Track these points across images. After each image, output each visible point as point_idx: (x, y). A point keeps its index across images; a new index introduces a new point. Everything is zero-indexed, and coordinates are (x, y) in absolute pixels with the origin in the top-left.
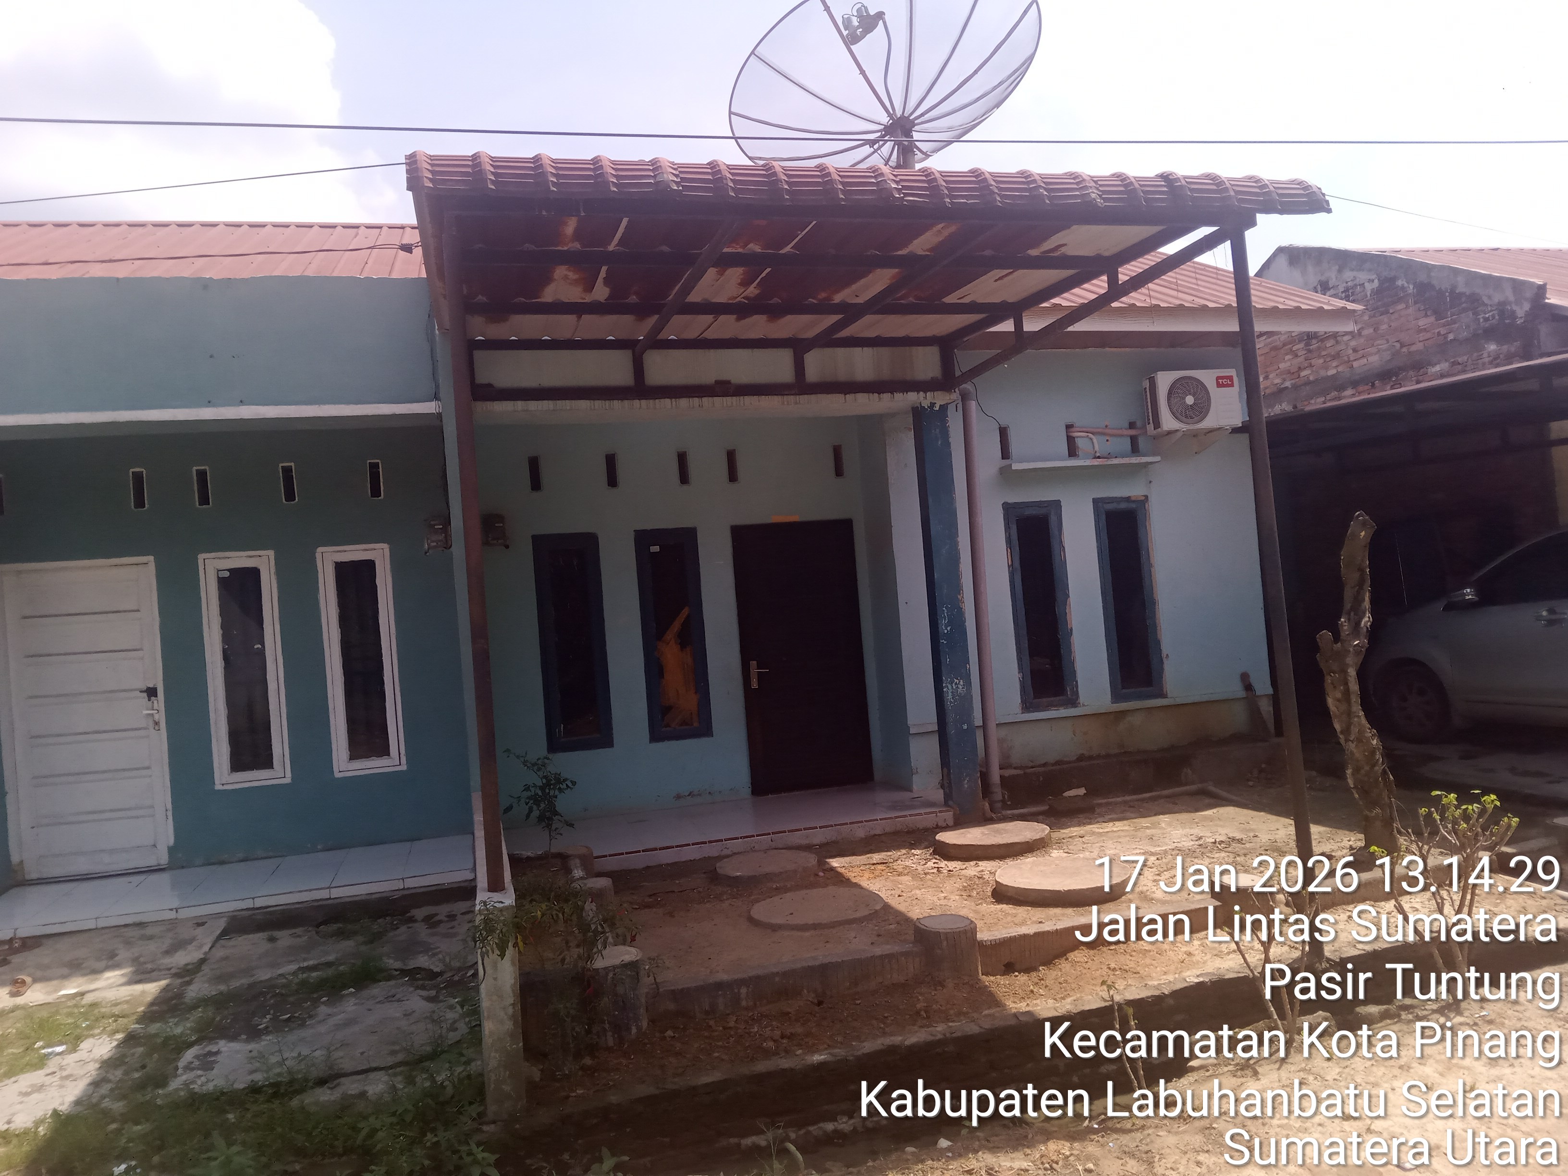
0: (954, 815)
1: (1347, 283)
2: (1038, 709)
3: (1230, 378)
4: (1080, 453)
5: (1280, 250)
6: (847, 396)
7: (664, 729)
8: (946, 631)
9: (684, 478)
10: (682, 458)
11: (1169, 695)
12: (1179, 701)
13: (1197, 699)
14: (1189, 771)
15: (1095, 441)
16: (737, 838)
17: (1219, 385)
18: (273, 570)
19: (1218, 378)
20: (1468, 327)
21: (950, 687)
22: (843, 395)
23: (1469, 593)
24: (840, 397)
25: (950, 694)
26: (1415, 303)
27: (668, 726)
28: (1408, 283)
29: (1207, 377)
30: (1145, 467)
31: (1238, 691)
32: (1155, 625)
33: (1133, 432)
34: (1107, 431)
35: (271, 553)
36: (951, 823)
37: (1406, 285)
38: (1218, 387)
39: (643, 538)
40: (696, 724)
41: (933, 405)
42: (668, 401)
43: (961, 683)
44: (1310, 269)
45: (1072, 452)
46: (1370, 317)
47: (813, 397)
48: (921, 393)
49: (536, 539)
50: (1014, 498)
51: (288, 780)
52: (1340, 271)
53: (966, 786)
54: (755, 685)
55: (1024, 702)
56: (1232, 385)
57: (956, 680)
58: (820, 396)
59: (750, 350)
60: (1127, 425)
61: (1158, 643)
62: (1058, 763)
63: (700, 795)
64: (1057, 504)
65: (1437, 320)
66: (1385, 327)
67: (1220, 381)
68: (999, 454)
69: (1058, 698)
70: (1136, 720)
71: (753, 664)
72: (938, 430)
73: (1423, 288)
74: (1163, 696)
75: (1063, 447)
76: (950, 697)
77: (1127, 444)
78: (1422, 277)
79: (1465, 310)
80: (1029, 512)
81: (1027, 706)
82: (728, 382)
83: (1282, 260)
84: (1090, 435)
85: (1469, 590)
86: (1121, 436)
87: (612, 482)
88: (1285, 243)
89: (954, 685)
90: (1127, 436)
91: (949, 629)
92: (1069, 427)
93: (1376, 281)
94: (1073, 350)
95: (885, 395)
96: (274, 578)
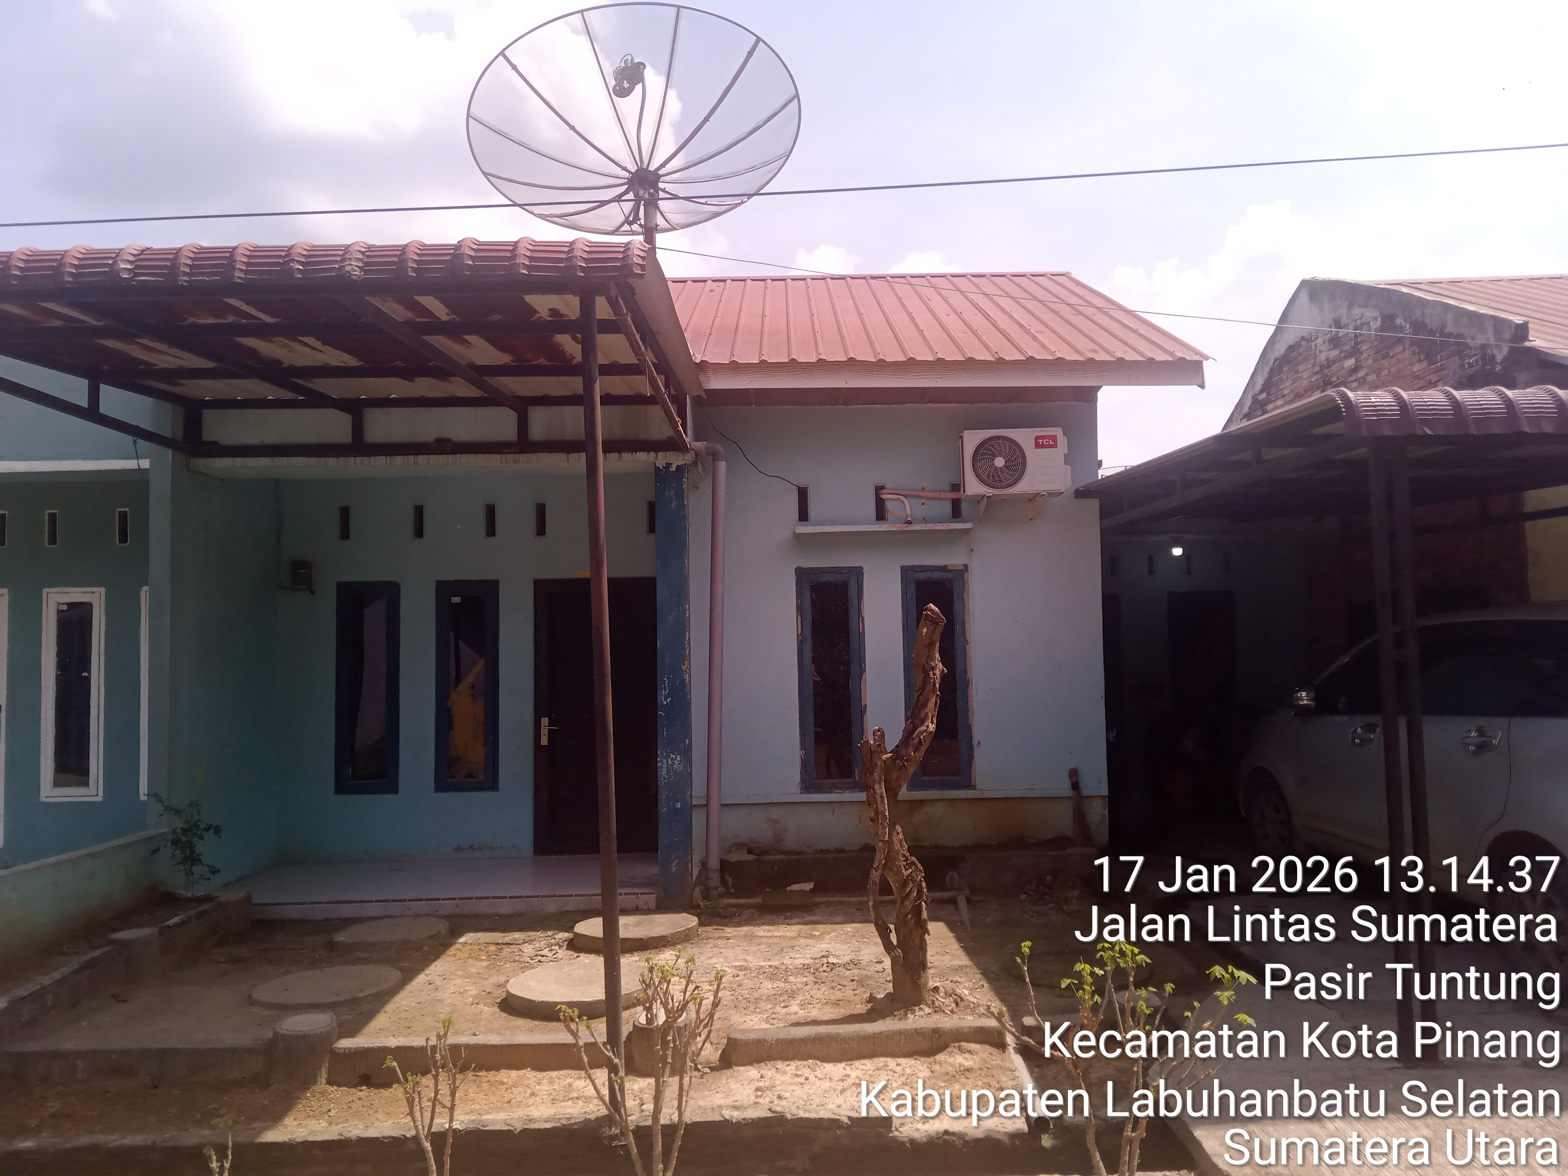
0: (658, 898)
1: (1356, 321)
2: (818, 790)
3: (1054, 438)
4: (889, 516)
5: (1304, 284)
6: (571, 455)
7: (449, 780)
8: (665, 703)
9: (491, 531)
10: (491, 511)
11: (979, 786)
12: (987, 794)
13: (1010, 794)
14: (956, 876)
15: (906, 503)
16: (421, 900)
17: (1038, 446)
18: (103, 606)
19: (1037, 438)
20: (1454, 373)
21: (665, 762)
22: (566, 454)
23: (1304, 698)
24: (562, 456)
25: (664, 769)
26: (1411, 345)
27: (453, 777)
28: (1405, 321)
29: (1024, 437)
30: (967, 533)
31: (1065, 789)
32: (966, 710)
33: (954, 495)
34: (923, 494)
35: (103, 590)
36: (653, 905)
37: (1404, 324)
38: (1036, 448)
39: (444, 589)
40: (481, 777)
41: (669, 465)
42: (383, 458)
43: (678, 758)
44: (1326, 306)
45: (881, 514)
46: (1375, 361)
47: (534, 456)
48: (652, 453)
49: (341, 586)
50: (808, 563)
51: (100, 799)
52: (1350, 307)
53: (674, 868)
54: (544, 741)
55: (803, 781)
56: (1055, 446)
57: (672, 755)
58: (540, 455)
59: (473, 409)
60: (948, 487)
61: (969, 728)
62: (838, 851)
63: (480, 848)
64: (858, 572)
65: (1429, 366)
66: (1385, 372)
67: (1040, 441)
68: (796, 515)
69: (844, 780)
70: (937, 811)
71: (545, 721)
72: (673, 492)
73: (1419, 327)
74: (970, 786)
75: (871, 509)
76: (664, 772)
77: (947, 508)
78: (1417, 315)
79: (1452, 354)
80: (824, 578)
81: (807, 786)
82: (448, 440)
83: (1304, 296)
84: (901, 497)
85: (1304, 694)
86: (940, 499)
87: (419, 532)
88: (1308, 276)
89: (669, 760)
90: (946, 499)
91: (669, 700)
92: (879, 489)
93: (1379, 319)
94: (888, 406)
95: (612, 454)
96: (103, 612)
